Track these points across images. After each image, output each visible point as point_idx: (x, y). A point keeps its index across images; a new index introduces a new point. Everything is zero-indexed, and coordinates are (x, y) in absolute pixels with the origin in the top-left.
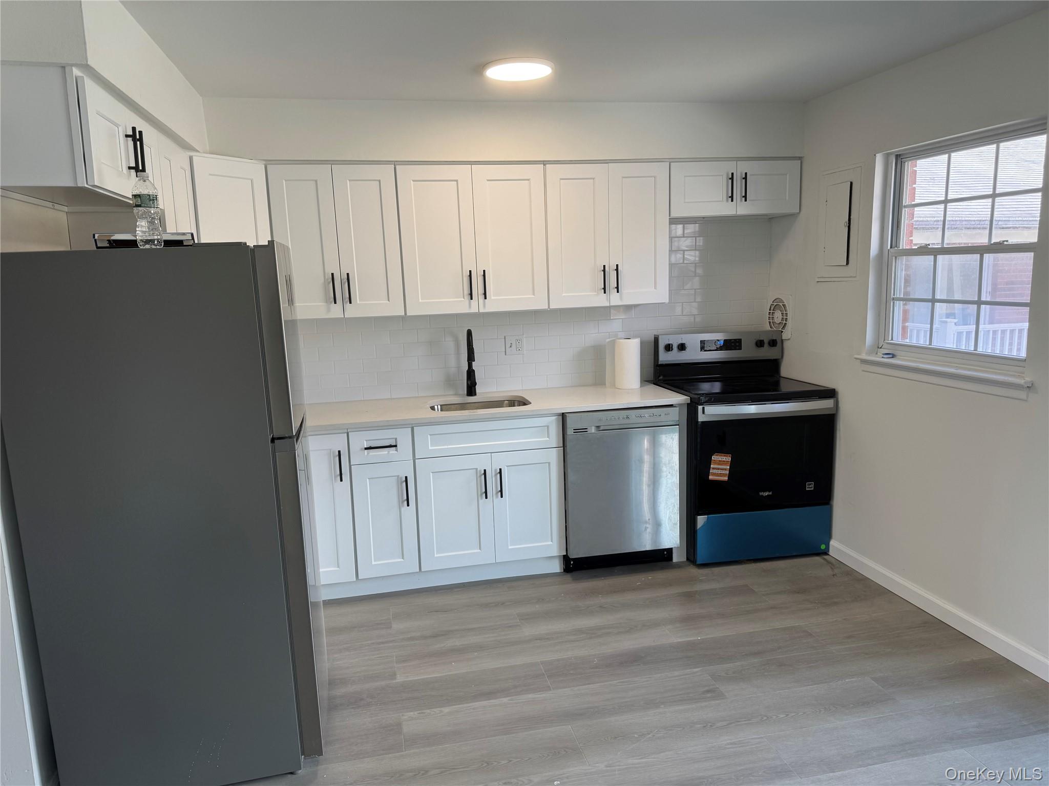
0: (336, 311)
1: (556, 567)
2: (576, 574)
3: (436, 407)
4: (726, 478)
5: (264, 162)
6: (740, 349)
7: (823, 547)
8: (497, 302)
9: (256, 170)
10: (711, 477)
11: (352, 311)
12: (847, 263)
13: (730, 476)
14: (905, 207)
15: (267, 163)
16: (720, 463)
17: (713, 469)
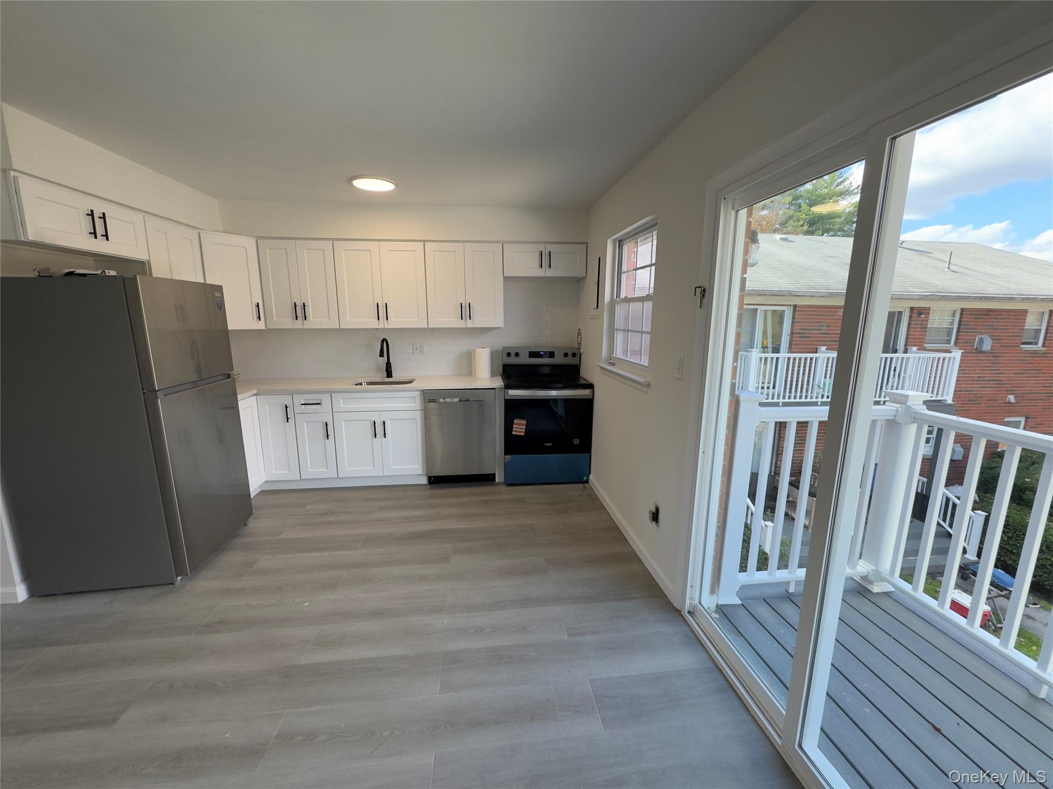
0: (298, 324)
1: (424, 481)
2: (434, 485)
3: (363, 384)
4: (523, 434)
5: (257, 238)
6: (554, 357)
7: (585, 478)
8: (395, 322)
9: (250, 243)
10: (513, 433)
11: (308, 325)
12: (597, 307)
13: (525, 432)
14: (624, 272)
15: (258, 238)
16: (519, 424)
17: (515, 428)
